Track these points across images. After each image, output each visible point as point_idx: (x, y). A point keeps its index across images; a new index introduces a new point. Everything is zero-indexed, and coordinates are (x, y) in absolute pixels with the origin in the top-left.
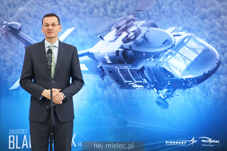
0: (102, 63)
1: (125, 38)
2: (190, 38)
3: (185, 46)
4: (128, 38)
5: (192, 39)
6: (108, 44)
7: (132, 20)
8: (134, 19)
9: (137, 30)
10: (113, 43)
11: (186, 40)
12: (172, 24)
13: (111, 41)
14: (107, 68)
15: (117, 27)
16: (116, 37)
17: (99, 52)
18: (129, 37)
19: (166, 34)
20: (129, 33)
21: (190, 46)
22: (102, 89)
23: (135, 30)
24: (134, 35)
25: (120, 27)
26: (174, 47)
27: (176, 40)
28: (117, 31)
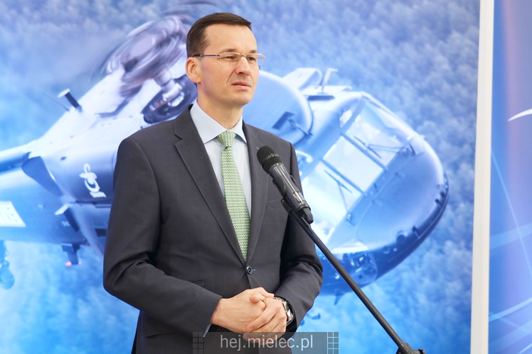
0: (73, 200)
1: (152, 102)
2: (357, 106)
3: (342, 138)
4: (162, 103)
5: (363, 112)
6: (93, 126)
7: (178, 38)
8: (184, 31)
10: (110, 120)
11: (347, 115)
13: (104, 115)
14: (91, 219)
15: (125, 61)
16: (123, 99)
17: (64, 155)
18: (165, 100)
19: (283, 92)
20: (165, 86)
21: (359, 136)
24: (183, 94)
25: (135, 62)
26: (311, 141)
27: (315, 114)
28: (124, 76)
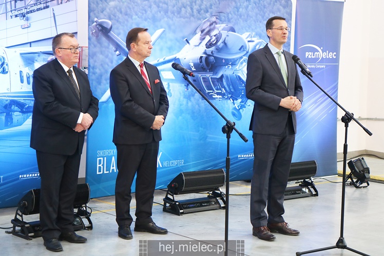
4: (210, 42)
6: (193, 49)
8: (216, 21)
10: (197, 47)
12: (247, 28)
13: (196, 46)
15: (201, 30)
17: (185, 58)
19: (241, 39)
20: (211, 37)
22: (186, 100)
23: (217, 34)
24: (216, 40)
27: (250, 46)
28: (201, 34)
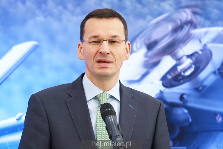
1: (169, 72)
4: (177, 73)
7: (189, 25)
8: (194, 20)
9: (200, 52)
15: (147, 42)
16: (146, 70)
18: (179, 70)
20: (179, 60)
23: (196, 52)
24: (193, 66)
25: (156, 43)
28: (147, 53)
